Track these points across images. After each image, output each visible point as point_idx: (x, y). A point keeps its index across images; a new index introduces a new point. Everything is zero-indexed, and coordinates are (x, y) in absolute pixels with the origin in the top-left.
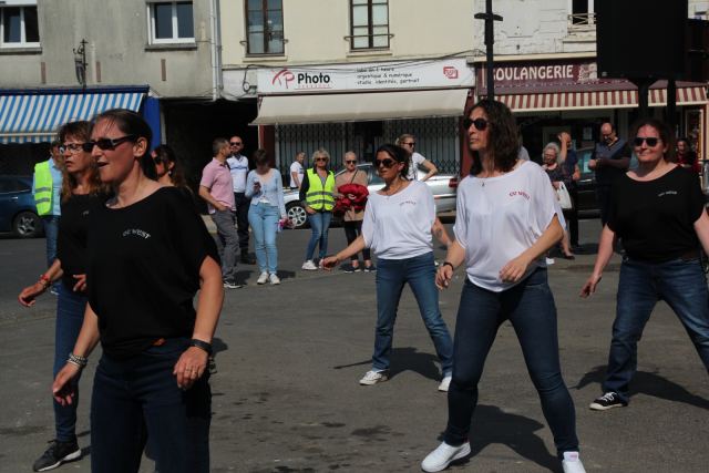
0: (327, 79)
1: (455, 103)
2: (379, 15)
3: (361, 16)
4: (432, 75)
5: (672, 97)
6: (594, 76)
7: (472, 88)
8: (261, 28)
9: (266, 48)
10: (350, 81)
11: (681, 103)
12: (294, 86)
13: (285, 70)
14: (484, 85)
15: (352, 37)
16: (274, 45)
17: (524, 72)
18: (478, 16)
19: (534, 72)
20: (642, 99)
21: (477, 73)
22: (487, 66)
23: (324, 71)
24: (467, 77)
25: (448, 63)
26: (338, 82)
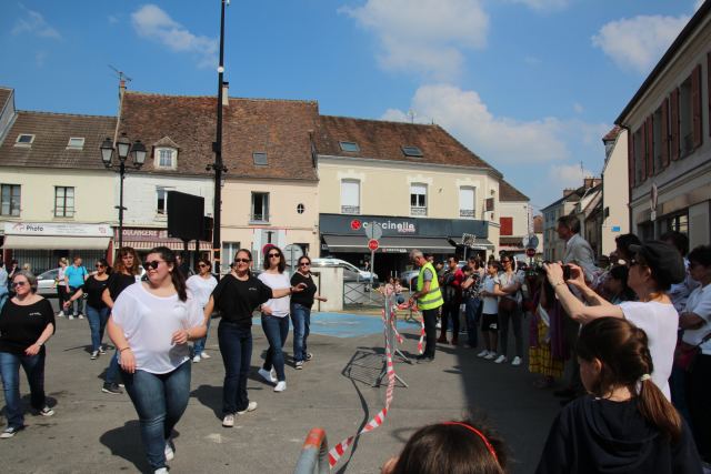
0: (41, 229)
1: (103, 244)
2: (69, 202)
3: (60, 202)
4: (93, 230)
5: (198, 246)
6: (166, 236)
7: (112, 238)
8: (8, 203)
9: (11, 213)
10: (53, 231)
11: (201, 249)
12: (24, 231)
13: (20, 224)
14: (118, 236)
15: (55, 211)
16: (15, 212)
17: (136, 232)
18: (117, 207)
19: (140, 232)
20: (186, 247)
21: (115, 231)
22: (120, 228)
23: (41, 225)
24: (110, 232)
25: (101, 226)
26: (46, 231)
